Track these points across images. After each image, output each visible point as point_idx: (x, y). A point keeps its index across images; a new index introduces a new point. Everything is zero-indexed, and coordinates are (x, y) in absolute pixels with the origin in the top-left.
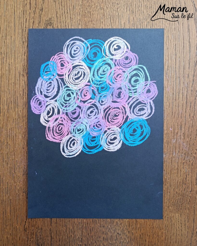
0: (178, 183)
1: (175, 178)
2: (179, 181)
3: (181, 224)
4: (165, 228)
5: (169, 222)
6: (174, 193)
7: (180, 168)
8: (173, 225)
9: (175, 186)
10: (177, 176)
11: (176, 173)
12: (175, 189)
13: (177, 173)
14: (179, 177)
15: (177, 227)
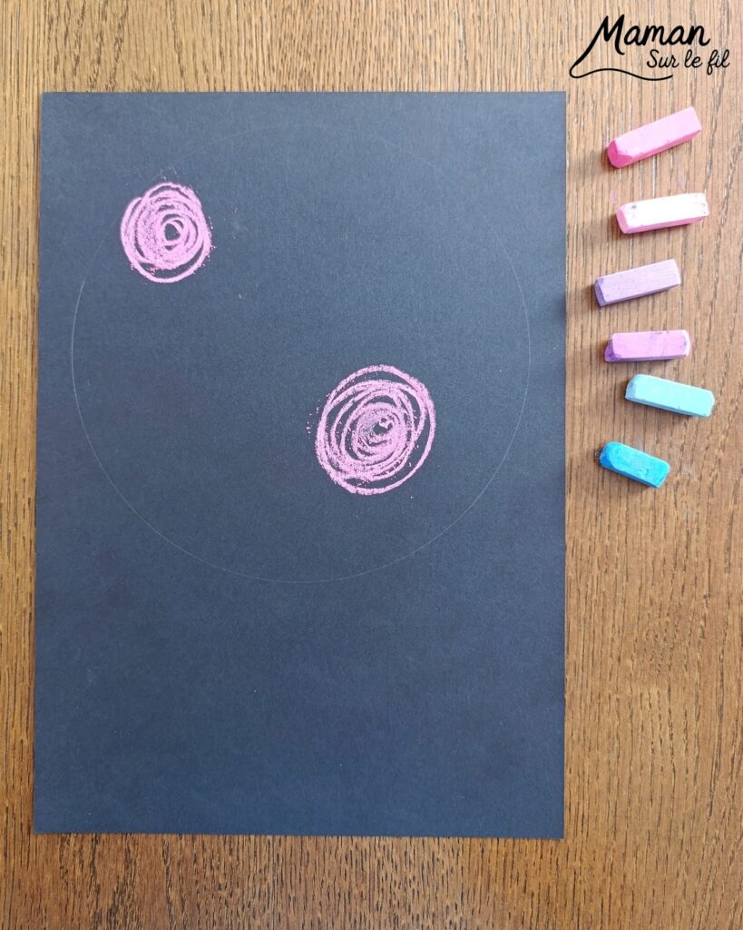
0: (658, 564)
1: (646, 544)
2: (662, 555)
3: (671, 726)
4: (606, 744)
5: (622, 719)
6: (642, 603)
7: (663, 506)
8: (638, 729)
9: (643, 574)
10: (652, 535)
11: (647, 526)
12: (643, 589)
13: (651, 524)
14: (660, 540)
15: (654, 740)
